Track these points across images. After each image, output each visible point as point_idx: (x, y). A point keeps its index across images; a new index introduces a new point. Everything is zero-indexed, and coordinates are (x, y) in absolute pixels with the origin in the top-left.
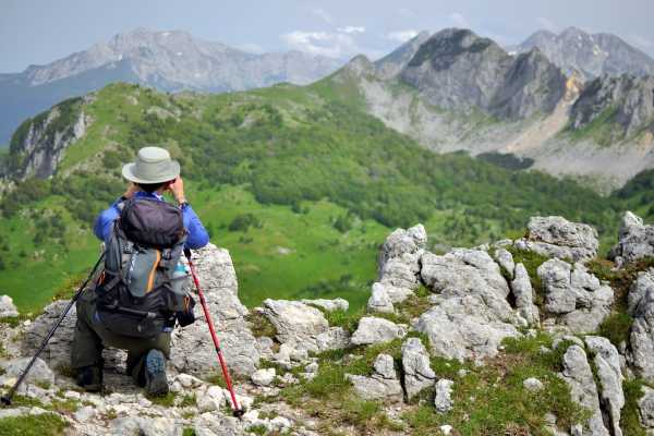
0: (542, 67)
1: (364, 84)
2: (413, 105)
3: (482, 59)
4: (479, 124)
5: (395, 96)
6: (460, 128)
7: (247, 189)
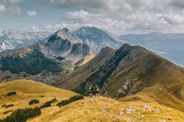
0: (68, 42)
1: (40, 45)
2: (48, 49)
3: (59, 40)
4: (59, 51)
5: (46, 47)
6: (56, 52)
7: (10, 71)
